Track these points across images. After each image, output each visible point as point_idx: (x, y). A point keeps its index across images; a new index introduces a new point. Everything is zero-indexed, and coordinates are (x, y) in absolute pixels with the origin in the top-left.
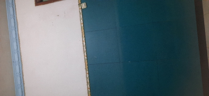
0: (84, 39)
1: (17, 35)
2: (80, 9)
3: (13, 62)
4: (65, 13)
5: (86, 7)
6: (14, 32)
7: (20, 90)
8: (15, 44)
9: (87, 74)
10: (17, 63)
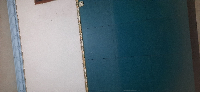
2: (77, 7)
3: (15, 58)
4: (63, 11)
5: (83, 5)
6: (15, 29)
7: (21, 85)
8: (16, 41)
9: (84, 68)
10: (18, 59)
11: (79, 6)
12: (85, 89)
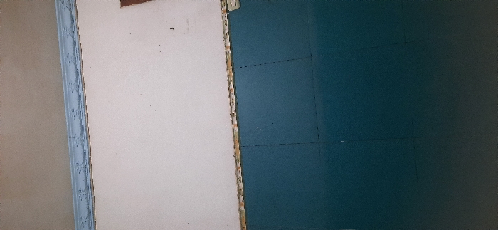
0: (232, 85)
1: (79, 73)
2: (223, 12)
3: (70, 137)
4: (188, 23)
5: (238, 7)
6: (72, 68)
7: (83, 204)
8: (74, 96)
9: (237, 169)
10: (78, 140)
11: (227, 8)
12: (239, 222)
